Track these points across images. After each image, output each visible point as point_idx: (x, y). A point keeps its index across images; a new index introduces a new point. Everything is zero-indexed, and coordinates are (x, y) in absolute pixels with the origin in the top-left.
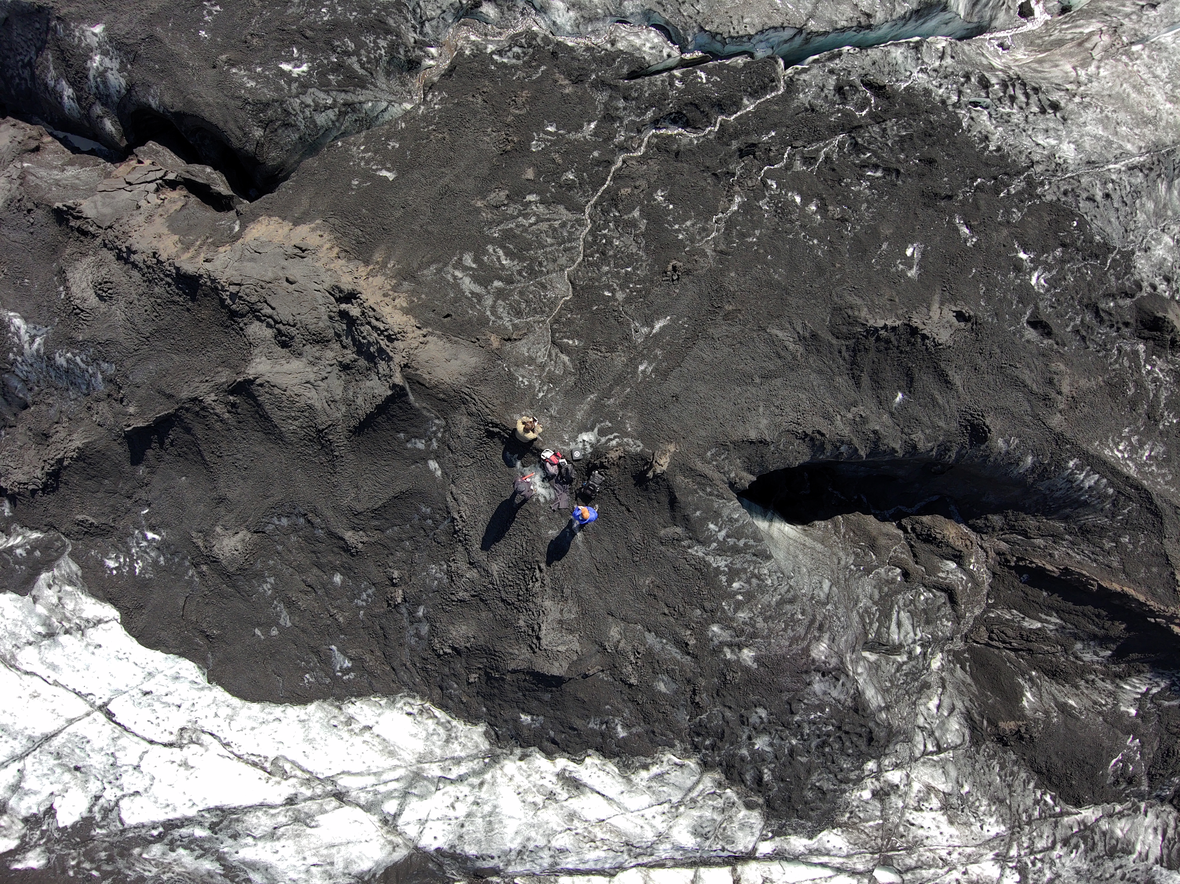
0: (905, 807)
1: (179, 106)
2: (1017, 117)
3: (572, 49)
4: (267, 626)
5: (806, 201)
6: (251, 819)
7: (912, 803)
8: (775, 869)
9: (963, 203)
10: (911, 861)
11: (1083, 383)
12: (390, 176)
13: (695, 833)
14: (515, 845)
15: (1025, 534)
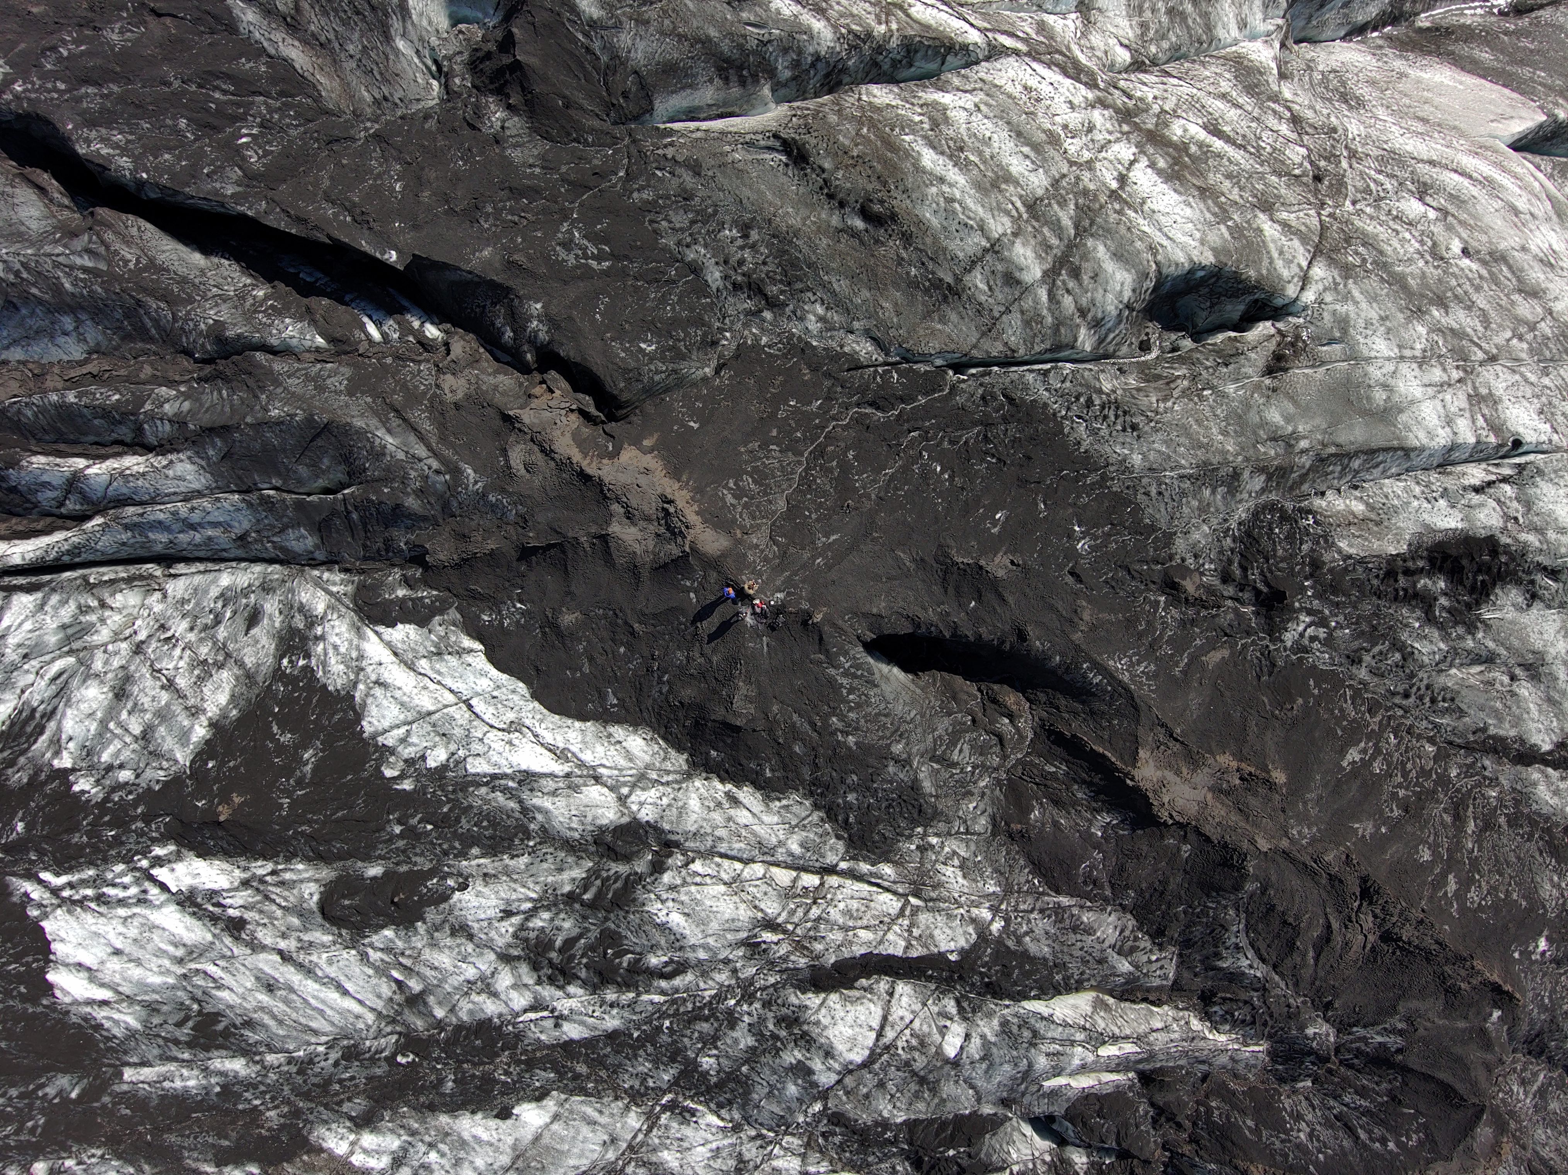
0: (936, 861)
1: (578, 359)
2: (1104, 432)
3: (815, 348)
4: (574, 670)
5: (943, 471)
6: (543, 782)
7: (942, 859)
8: (848, 882)
9: (1048, 487)
10: (934, 895)
11: (1104, 616)
12: (696, 426)
13: (802, 845)
14: (693, 829)
15: (1057, 708)
